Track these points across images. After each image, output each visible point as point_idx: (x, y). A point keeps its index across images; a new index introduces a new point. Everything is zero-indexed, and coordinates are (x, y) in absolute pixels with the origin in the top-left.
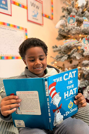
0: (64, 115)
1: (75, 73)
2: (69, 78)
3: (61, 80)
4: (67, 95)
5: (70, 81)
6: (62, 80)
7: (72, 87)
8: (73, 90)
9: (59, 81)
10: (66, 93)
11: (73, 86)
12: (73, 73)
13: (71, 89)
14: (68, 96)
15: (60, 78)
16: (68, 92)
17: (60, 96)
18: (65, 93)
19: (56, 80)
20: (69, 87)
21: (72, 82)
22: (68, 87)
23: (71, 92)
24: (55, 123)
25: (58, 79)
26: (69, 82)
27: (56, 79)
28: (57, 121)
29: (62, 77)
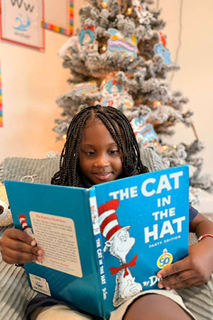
0: (145, 283)
1: (180, 177)
2: (159, 191)
3: (132, 196)
4: (155, 234)
5: (164, 199)
6: (136, 195)
7: (171, 215)
8: (171, 222)
9: (127, 197)
10: (151, 230)
11: (172, 212)
12: (173, 179)
13: (165, 219)
14: (156, 238)
15: (132, 189)
16: (156, 227)
17: (130, 237)
18: (146, 229)
19: (118, 195)
20: (159, 215)
21: (168, 202)
22: (155, 214)
23: (167, 228)
24: (117, 300)
25: (124, 192)
26: (159, 200)
27: (118, 192)
28: (123, 297)
29: (136, 187)
